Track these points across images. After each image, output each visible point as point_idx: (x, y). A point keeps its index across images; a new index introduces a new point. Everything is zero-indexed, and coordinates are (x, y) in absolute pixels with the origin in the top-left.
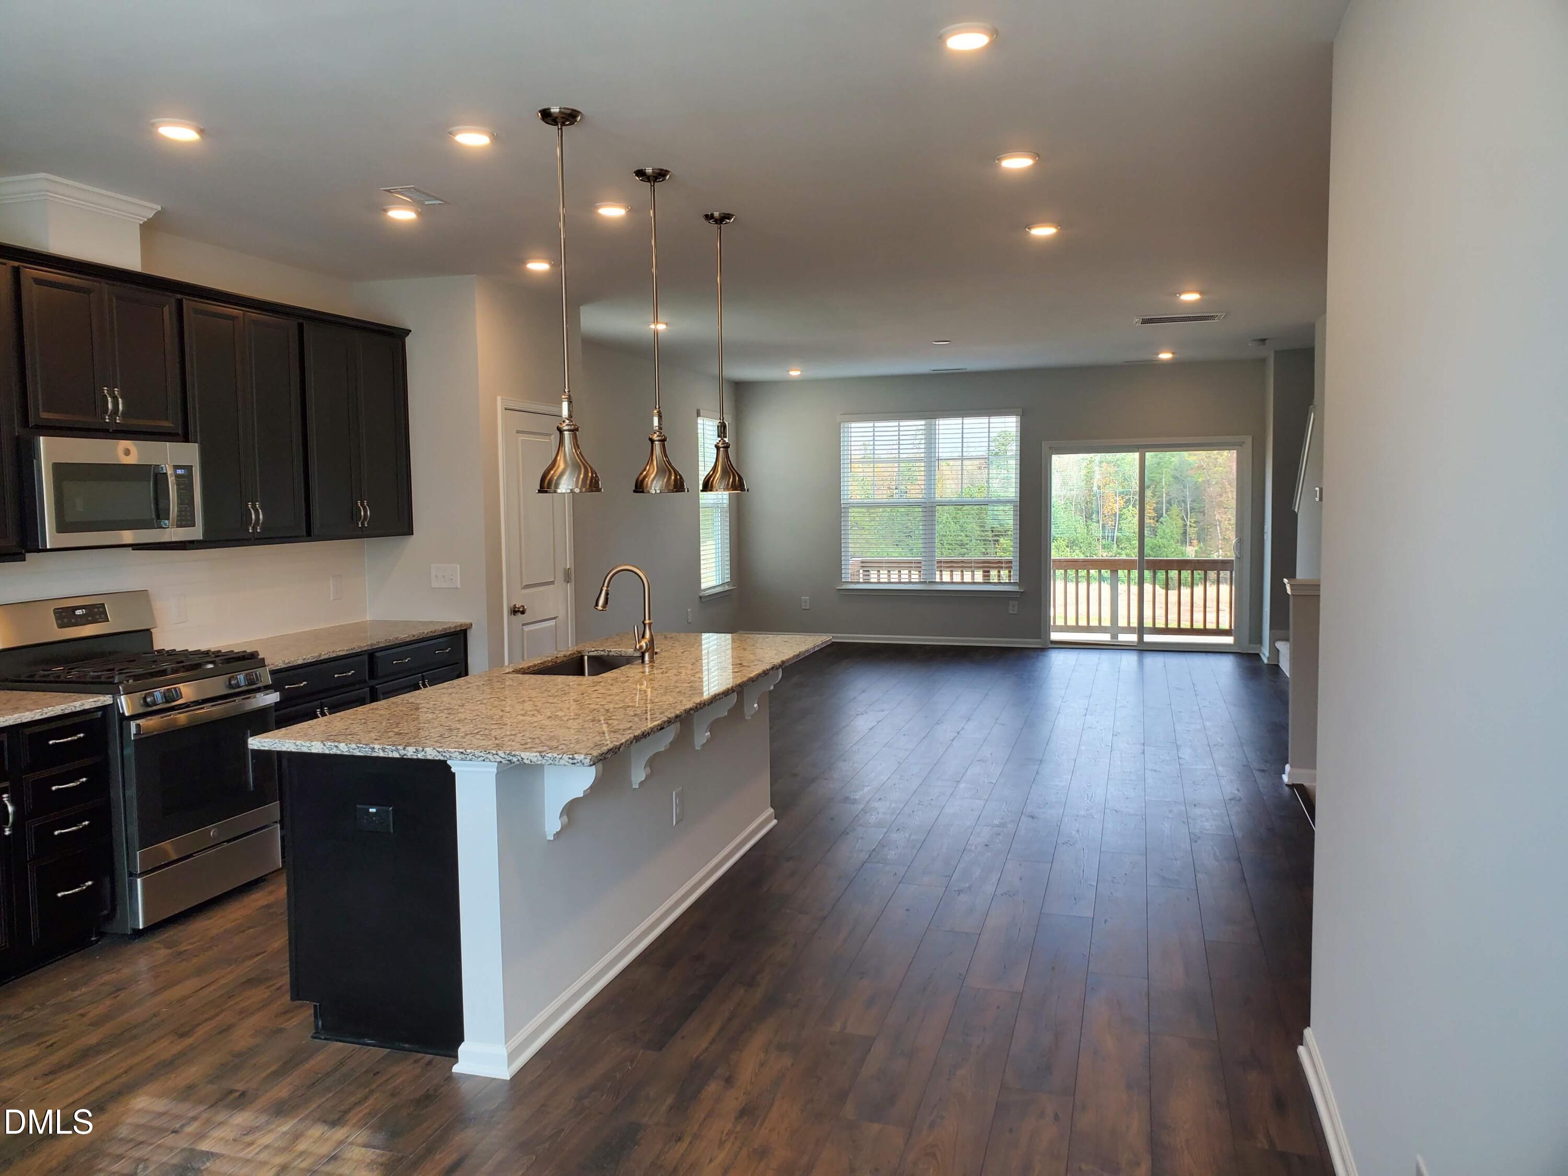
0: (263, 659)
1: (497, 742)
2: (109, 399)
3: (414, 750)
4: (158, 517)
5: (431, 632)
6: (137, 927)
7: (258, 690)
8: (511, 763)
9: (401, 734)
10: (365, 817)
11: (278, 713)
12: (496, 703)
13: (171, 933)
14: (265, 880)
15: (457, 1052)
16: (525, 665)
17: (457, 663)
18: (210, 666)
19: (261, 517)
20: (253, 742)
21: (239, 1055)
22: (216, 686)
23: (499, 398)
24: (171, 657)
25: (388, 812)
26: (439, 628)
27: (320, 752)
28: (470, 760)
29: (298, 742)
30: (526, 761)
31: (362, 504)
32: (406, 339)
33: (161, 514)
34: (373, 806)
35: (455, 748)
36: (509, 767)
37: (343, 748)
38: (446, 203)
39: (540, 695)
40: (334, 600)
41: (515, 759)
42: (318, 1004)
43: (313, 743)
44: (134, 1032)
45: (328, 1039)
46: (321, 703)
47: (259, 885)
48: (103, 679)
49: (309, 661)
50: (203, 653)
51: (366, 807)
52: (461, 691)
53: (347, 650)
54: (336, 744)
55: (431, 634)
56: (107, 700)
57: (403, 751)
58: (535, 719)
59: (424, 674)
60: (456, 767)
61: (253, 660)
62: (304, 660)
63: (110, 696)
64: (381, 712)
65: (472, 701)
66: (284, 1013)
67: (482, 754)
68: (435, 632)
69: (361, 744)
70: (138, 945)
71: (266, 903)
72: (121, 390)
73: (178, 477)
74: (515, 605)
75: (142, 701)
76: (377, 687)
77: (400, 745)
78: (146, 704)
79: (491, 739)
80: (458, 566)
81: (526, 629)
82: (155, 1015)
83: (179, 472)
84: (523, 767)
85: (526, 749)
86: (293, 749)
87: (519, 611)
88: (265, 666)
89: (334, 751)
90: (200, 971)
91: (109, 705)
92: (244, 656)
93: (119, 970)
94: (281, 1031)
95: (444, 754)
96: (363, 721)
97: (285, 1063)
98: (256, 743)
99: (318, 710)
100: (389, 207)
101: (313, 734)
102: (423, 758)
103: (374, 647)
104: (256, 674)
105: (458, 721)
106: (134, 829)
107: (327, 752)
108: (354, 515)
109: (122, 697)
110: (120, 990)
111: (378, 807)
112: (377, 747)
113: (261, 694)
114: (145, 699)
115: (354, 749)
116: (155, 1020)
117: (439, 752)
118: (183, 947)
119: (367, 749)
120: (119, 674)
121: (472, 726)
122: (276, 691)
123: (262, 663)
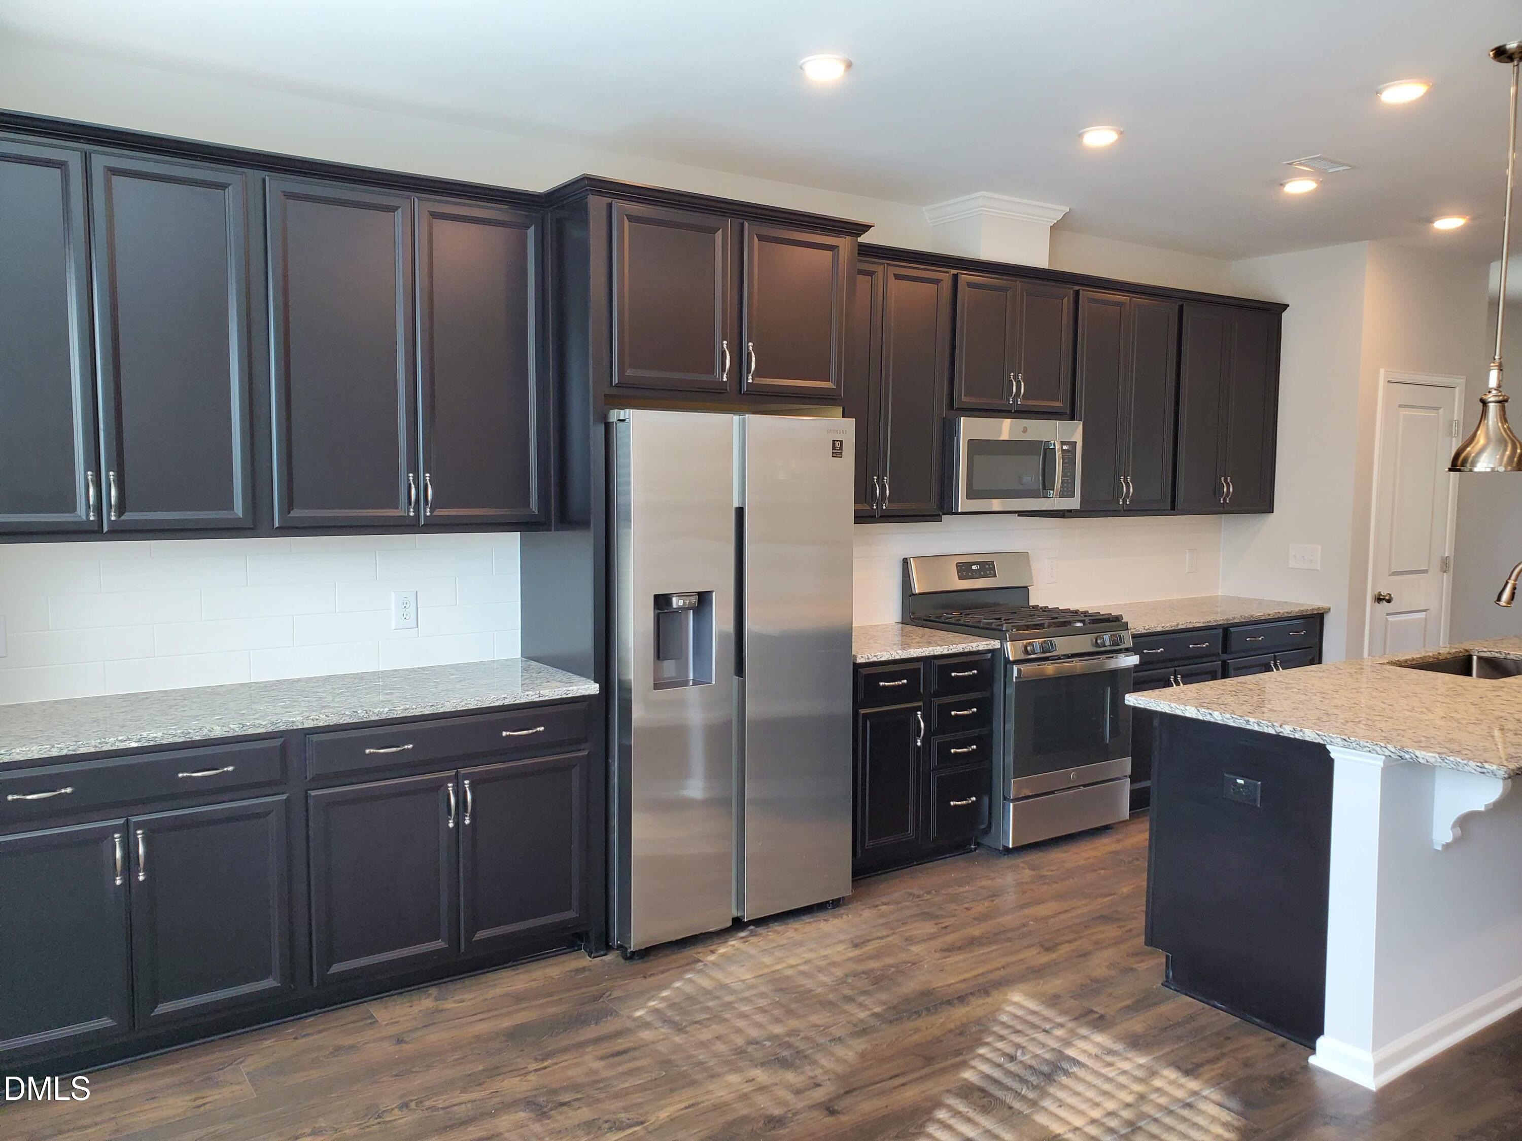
0: (1127, 623)
1: (1384, 734)
2: (1014, 383)
3: (1292, 729)
4: (1044, 488)
5: (1287, 612)
6: (1007, 845)
7: (1120, 651)
8: (1403, 759)
9: (1275, 711)
10: (1232, 786)
11: (1138, 674)
12: (1375, 694)
13: (1035, 857)
14: (1112, 828)
15: (1315, 1043)
16: (1402, 657)
17: (1311, 647)
18: (1079, 624)
19: (1131, 490)
20: (1130, 699)
21: (1096, 981)
22: (1083, 643)
23: (1382, 371)
24: (1045, 613)
25: (1256, 786)
26: (1295, 610)
27: (1194, 717)
28: (1354, 749)
29: (1173, 705)
30: (1421, 760)
31: (1226, 481)
32: (1283, 314)
33: (1046, 485)
34: (1242, 777)
35: (1337, 734)
36: (1399, 762)
37: (1217, 717)
38: (1353, 168)
39: (1426, 691)
40: (1188, 573)
41: (1407, 756)
42: (1170, 955)
43: (1187, 708)
44: (1009, 935)
45: (1178, 991)
46: (1175, 670)
47: (1107, 831)
48: (993, 626)
49: (1167, 629)
50: (1072, 612)
51: (1235, 777)
52: (1332, 676)
53: (1203, 623)
54: (1210, 712)
55: (1286, 615)
56: (996, 644)
57: (1279, 728)
58: (1424, 717)
59: (1276, 654)
60: (1335, 752)
61: (1117, 623)
62: (1163, 627)
63: (999, 641)
64: (1250, 687)
65: (1346, 688)
66: (1133, 955)
67: (1367, 744)
68: (1290, 613)
69: (1235, 714)
70: (1007, 861)
71: (1114, 849)
72: (1024, 376)
73: (1063, 451)
74: (1380, 592)
75: (1023, 649)
76: (1229, 661)
77: (1276, 722)
78: (1026, 652)
79: (1377, 731)
80: (1320, 547)
81: (1391, 619)
82: (1024, 925)
83: (1065, 447)
84: (1415, 765)
85: (1421, 747)
86: (1167, 710)
87: (1384, 599)
88: (1128, 629)
89: (1208, 718)
90: (1061, 897)
91: (998, 649)
92: (1109, 618)
93: (993, 879)
94: (1132, 970)
95: (1324, 738)
96: (1234, 693)
97: (1138, 1001)
98: (1132, 699)
99: (1172, 677)
100: (1285, 181)
101: (1186, 699)
102: (1301, 738)
103: (1229, 622)
104: (1120, 636)
105: (1335, 706)
106: (1010, 759)
107: (1201, 718)
108: (1217, 491)
109: (1008, 643)
110: (996, 896)
111: (1247, 780)
112: (1252, 720)
113: (1123, 655)
114: (1026, 647)
115: (1228, 719)
116: (1024, 929)
117: (1319, 736)
118: (1044, 872)
119: (1241, 721)
120: (1006, 623)
121: (1351, 713)
122: (1136, 654)
123: (1125, 626)
